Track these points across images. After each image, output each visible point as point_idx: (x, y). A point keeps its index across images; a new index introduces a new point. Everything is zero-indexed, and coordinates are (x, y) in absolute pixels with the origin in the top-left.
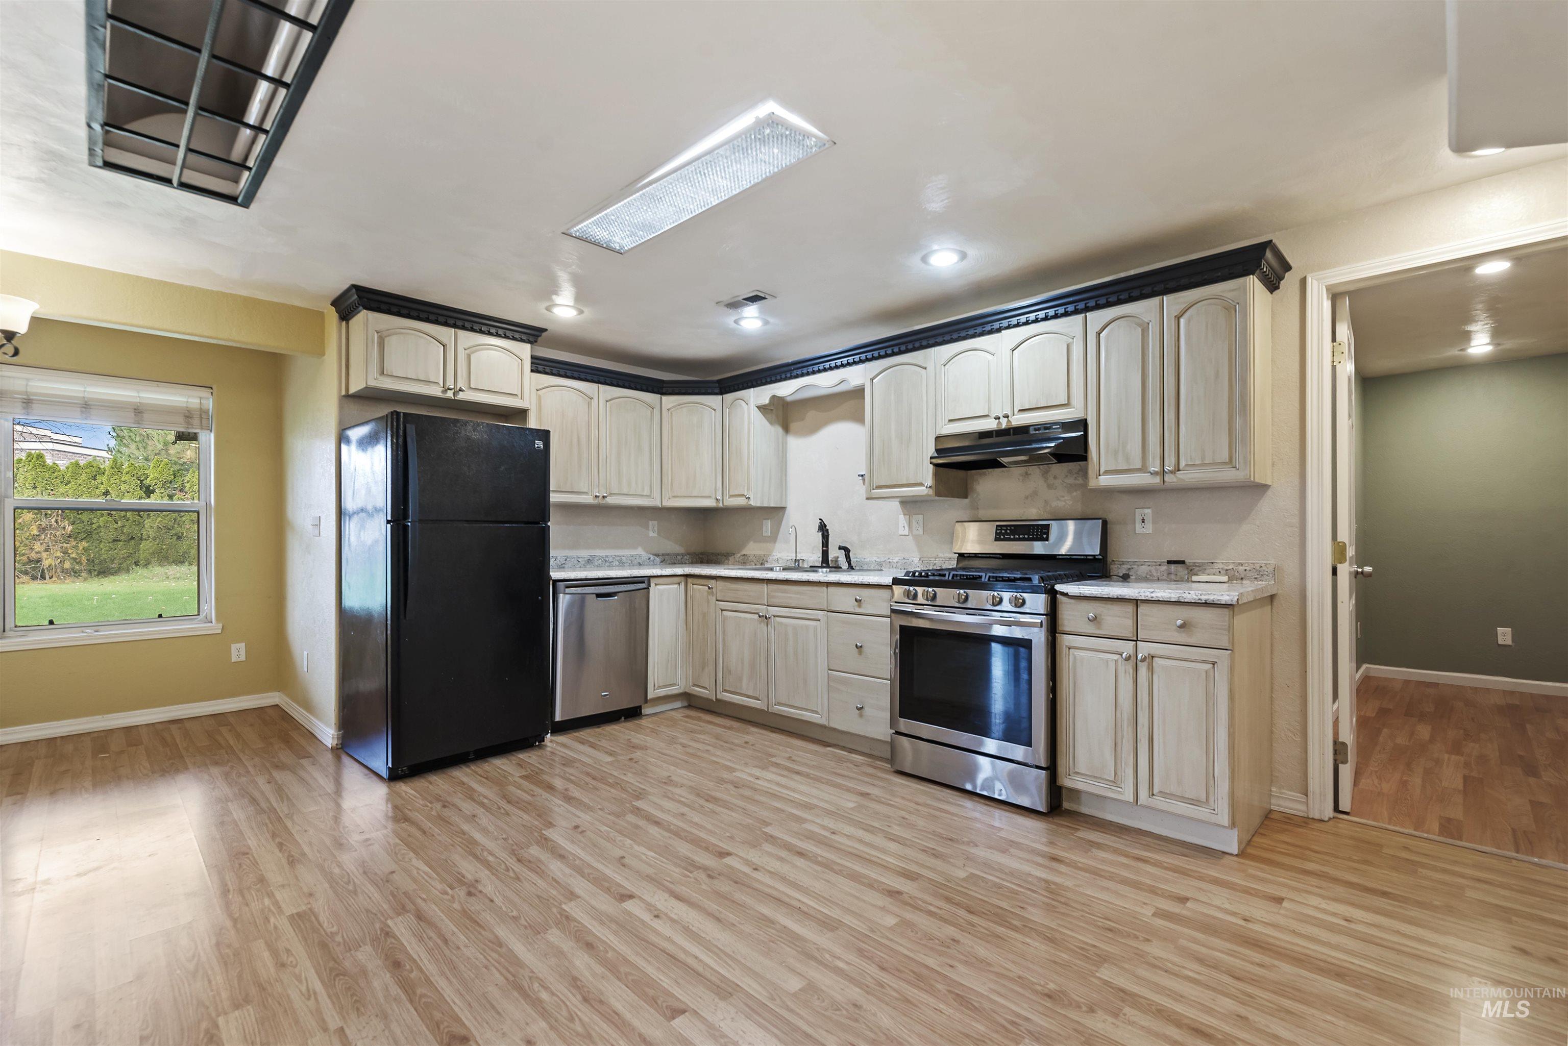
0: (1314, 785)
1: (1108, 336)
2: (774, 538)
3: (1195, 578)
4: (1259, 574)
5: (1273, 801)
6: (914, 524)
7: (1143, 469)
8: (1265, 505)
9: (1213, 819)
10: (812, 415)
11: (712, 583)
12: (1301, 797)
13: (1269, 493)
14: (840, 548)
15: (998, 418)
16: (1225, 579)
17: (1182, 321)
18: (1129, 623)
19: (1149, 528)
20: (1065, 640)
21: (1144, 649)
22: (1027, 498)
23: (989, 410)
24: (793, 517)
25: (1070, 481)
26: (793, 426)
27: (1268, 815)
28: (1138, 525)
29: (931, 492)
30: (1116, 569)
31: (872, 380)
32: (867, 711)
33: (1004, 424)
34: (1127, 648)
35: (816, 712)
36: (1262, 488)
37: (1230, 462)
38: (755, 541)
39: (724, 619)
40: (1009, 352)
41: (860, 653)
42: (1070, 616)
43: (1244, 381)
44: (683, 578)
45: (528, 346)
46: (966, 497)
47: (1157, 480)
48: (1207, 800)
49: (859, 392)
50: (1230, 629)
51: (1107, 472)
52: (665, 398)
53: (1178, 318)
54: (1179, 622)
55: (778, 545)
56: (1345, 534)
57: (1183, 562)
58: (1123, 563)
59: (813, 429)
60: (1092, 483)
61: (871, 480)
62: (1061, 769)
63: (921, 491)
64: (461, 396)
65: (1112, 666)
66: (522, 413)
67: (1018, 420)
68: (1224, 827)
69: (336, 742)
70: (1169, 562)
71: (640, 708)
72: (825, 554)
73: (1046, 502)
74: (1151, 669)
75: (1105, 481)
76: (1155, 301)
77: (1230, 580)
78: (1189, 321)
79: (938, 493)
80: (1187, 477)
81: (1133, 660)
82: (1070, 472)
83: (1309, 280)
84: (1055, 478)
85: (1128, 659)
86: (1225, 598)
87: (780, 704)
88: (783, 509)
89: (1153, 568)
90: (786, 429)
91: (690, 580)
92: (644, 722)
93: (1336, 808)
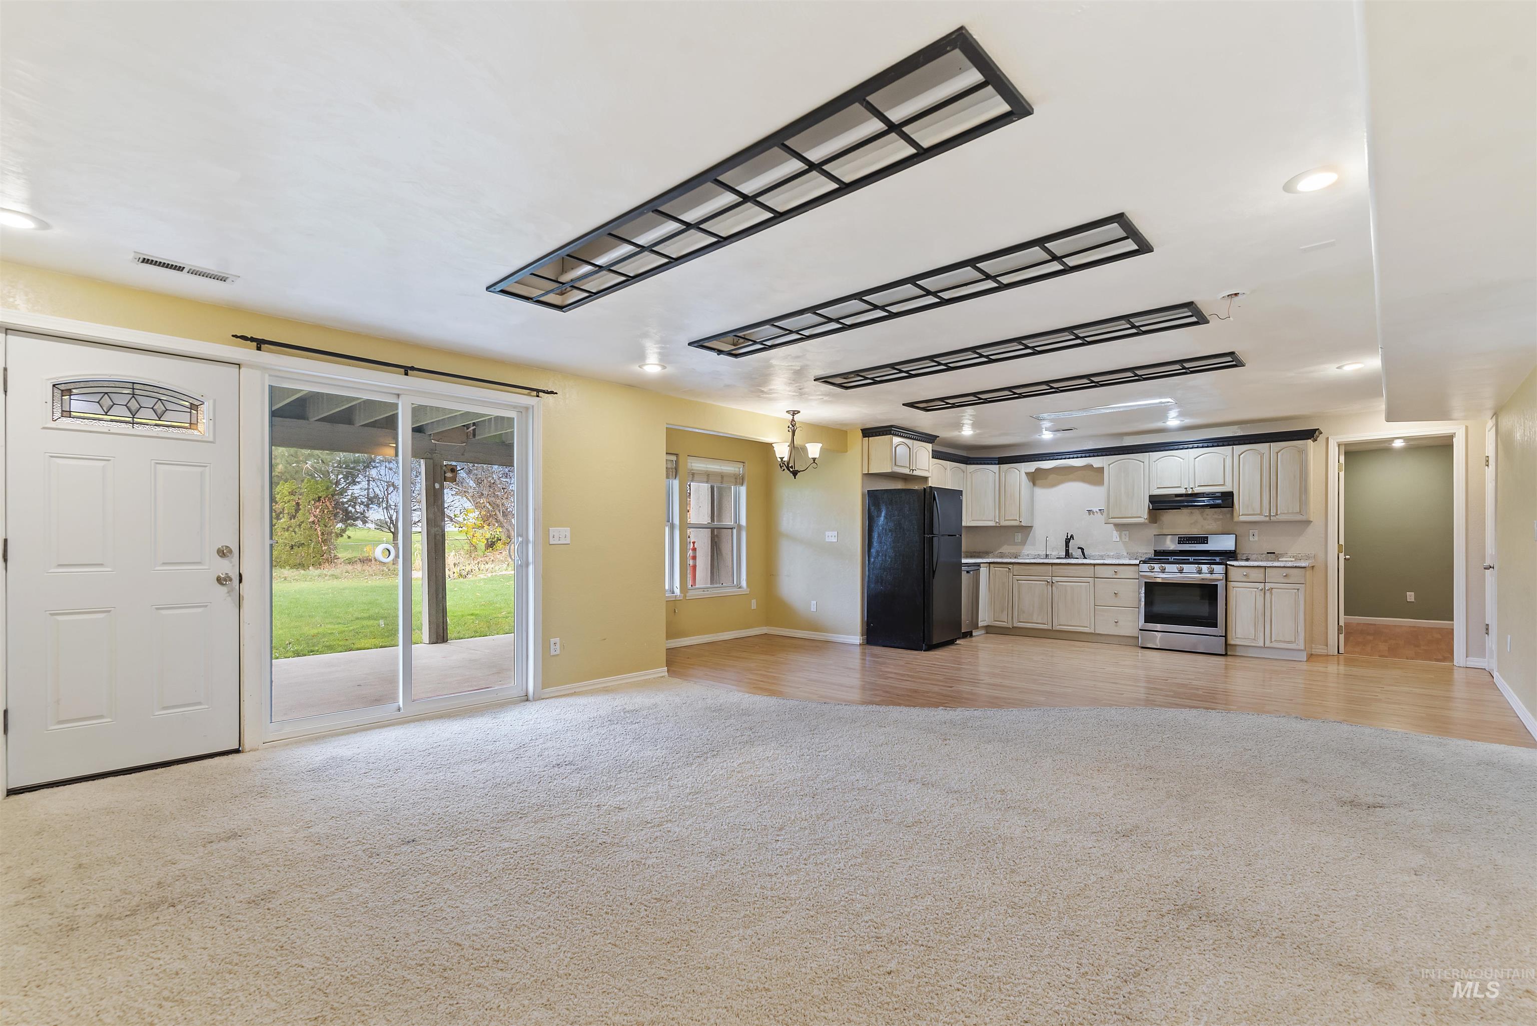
0: (1330, 642)
1: (1244, 456)
2: (1023, 543)
3: (1280, 559)
4: (1308, 557)
5: (1313, 650)
6: (1123, 536)
7: (1261, 514)
8: (1310, 529)
9: (1297, 647)
10: (1052, 477)
11: (1010, 566)
12: (1325, 647)
13: (1312, 524)
14: (1079, 548)
15: (1186, 489)
16: (1294, 559)
17: (1279, 454)
18: (1262, 576)
19: (1256, 538)
20: (1231, 584)
21: (1268, 586)
22: (1191, 524)
23: (1181, 484)
24: (1039, 532)
25: (1216, 516)
26: (1037, 482)
27: (1312, 654)
28: (1251, 539)
29: (1146, 521)
30: (1239, 557)
31: (1109, 465)
32: (1120, 623)
33: (1190, 492)
34: (1261, 586)
35: (1087, 627)
36: (1309, 522)
37: (1300, 513)
38: (1008, 545)
39: (1019, 585)
40: (1193, 459)
41: (1116, 597)
42: (1233, 574)
43: (1306, 481)
44: (988, 564)
45: (931, 445)
46: (1156, 523)
47: (1267, 519)
48: (1295, 641)
49: (1101, 470)
50: (1305, 576)
51: (1243, 515)
52: (969, 466)
53: (1277, 453)
54: (1284, 575)
55: (1026, 547)
56: (1342, 542)
57: (1274, 553)
58: (1244, 554)
59: (1053, 485)
60: (1236, 519)
61: (1108, 514)
62: (1229, 637)
63: (1141, 520)
64: (915, 473)
65: (1254, 593)
66: (925, 479)
67: (1197, 490)
68: (1302, 650)
69: (861, 642)
70: (1268, 553)
71: (971, 632)
72: (1067, 551)
73: (1202, 526)
74: (1271, 593)
75: (1242, 518)
76: (1268, 444)
77: (1295, 560)
78: (1282, 455)
79: (1150, 522)
80: (1281, 518)
81: (1264, 591)
82: (1215, 512)
83: (1330, 439)
84: (1207, 515)
85: (1261, 590)
86: (1303, 565)
87: (1060, 625)
88: (1031, 527)
89: (1259, 556)
90: (1034, 484)
91: (991, 565)
92: (973, 639)
93: (1338, 653)
